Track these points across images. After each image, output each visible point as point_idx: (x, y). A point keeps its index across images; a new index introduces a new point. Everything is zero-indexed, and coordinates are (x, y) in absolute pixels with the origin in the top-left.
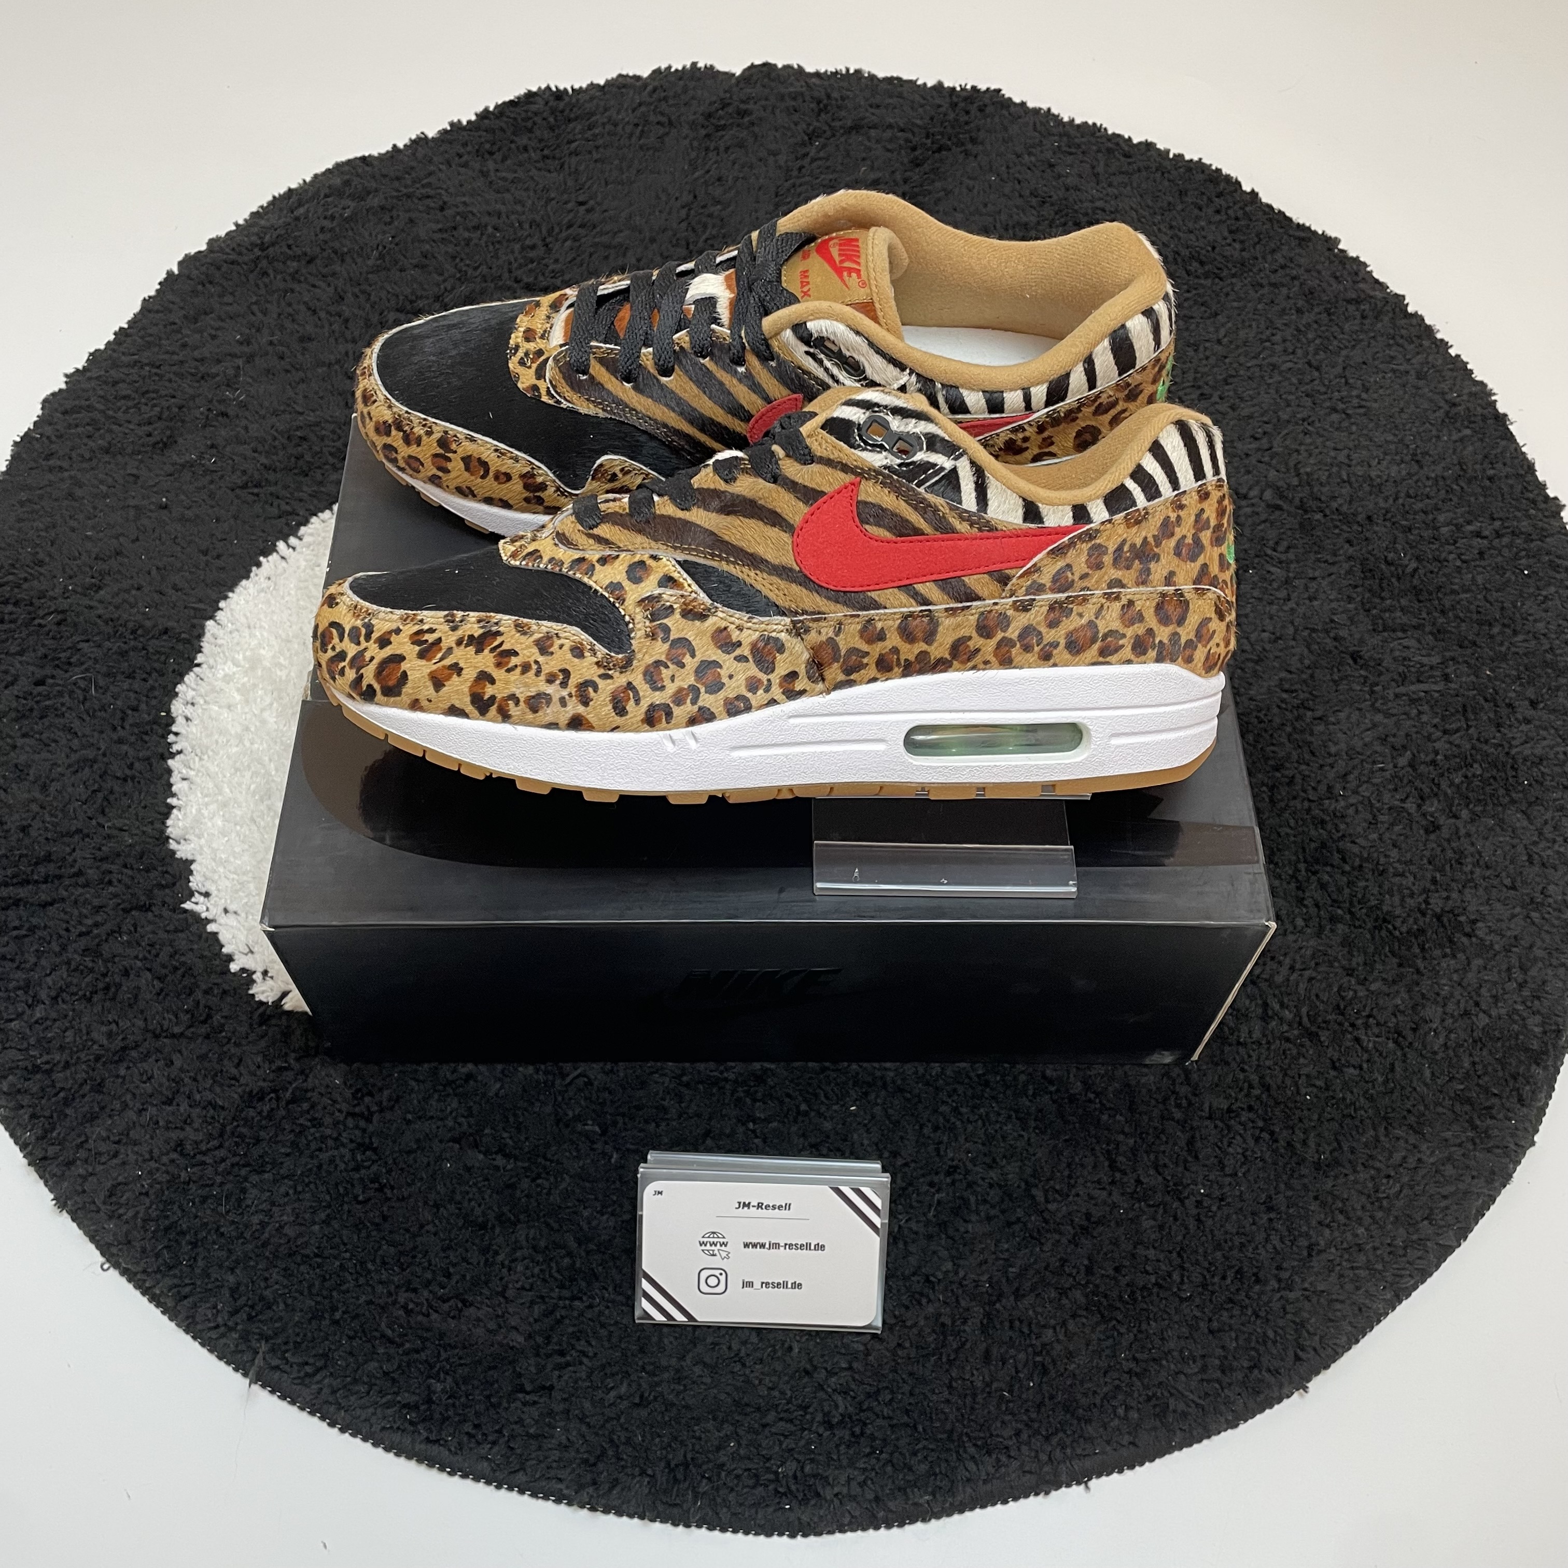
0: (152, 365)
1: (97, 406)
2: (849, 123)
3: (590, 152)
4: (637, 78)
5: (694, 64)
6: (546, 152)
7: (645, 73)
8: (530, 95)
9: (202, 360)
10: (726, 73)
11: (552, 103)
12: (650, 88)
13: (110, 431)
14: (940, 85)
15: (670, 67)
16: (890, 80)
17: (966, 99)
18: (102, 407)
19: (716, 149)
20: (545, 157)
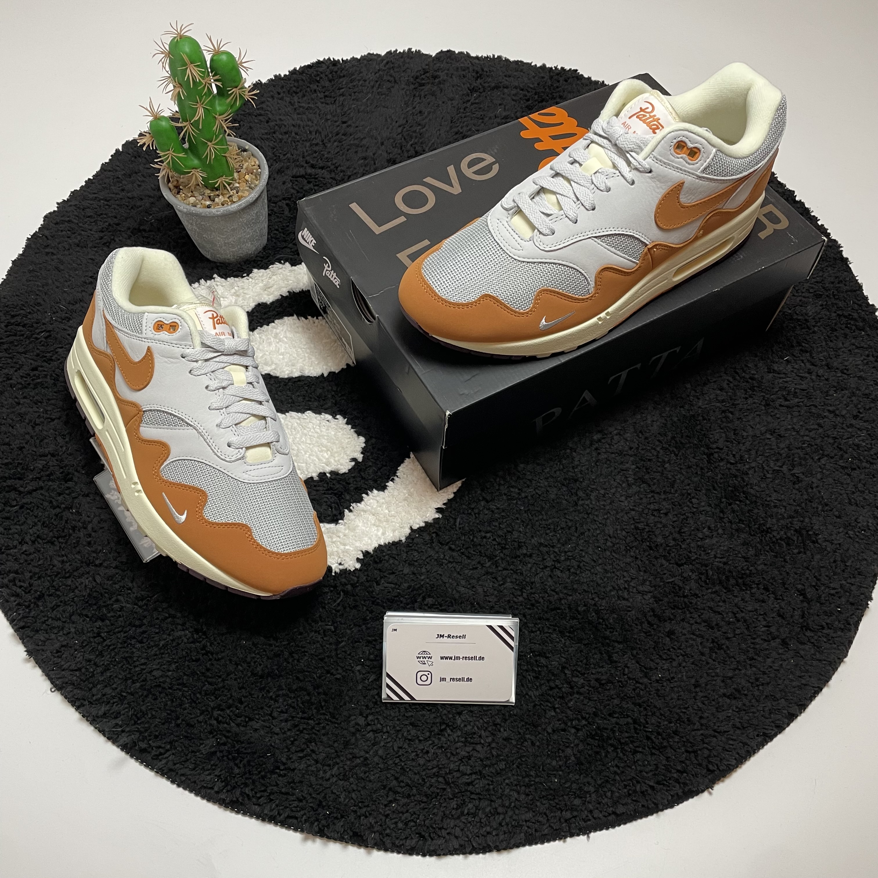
0: (106, 200)
1: (74, 221)
2: (493, 85)
3: (350, 95)
4: (378, 55)
5: (410, 49)
6: (326, 94)
7: (383, 54)
8: (319, 62)
9: (133, 198)
10: (426, 55)
11: (331, 67)
12: (385, 62)
13: (80, 234)
14: (544, 65)
15: (396, 50)
16: (517, 62)
17: (558, 74)
18: (77, 222)
19: (420, 96)
20: (326, 96)
